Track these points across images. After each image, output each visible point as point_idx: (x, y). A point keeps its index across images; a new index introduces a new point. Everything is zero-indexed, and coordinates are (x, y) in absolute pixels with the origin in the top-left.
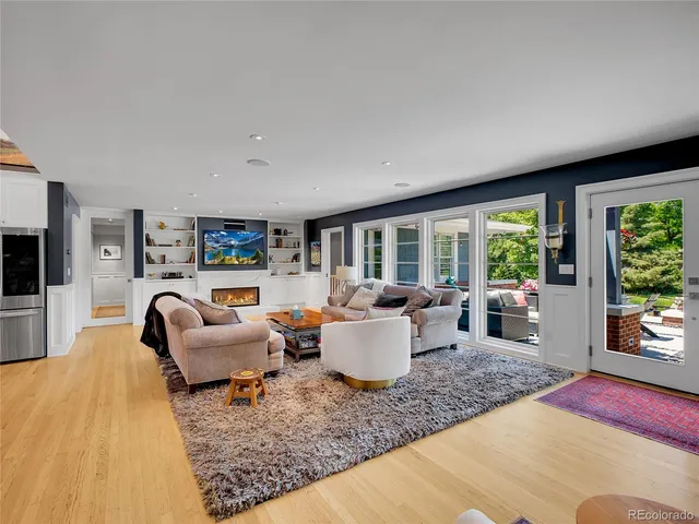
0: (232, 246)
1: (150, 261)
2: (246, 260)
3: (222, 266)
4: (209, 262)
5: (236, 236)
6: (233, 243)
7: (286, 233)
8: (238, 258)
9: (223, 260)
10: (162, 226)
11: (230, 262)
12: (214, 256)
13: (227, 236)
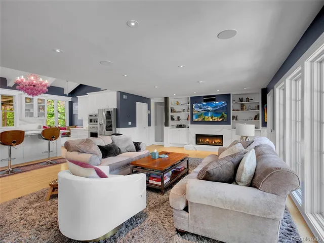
0: (209, 111)
1: (173, 119)
2: (216, 119)
3: (204, 122)
4: (196, 120)
5: (211, 105)
6: (209, 109)
7: (248, 100)
8: (212, 117)
9: (204, 119)
10: (178, 103)
11: (208, 120)
12: (199, 116)
13: (206, 105)
